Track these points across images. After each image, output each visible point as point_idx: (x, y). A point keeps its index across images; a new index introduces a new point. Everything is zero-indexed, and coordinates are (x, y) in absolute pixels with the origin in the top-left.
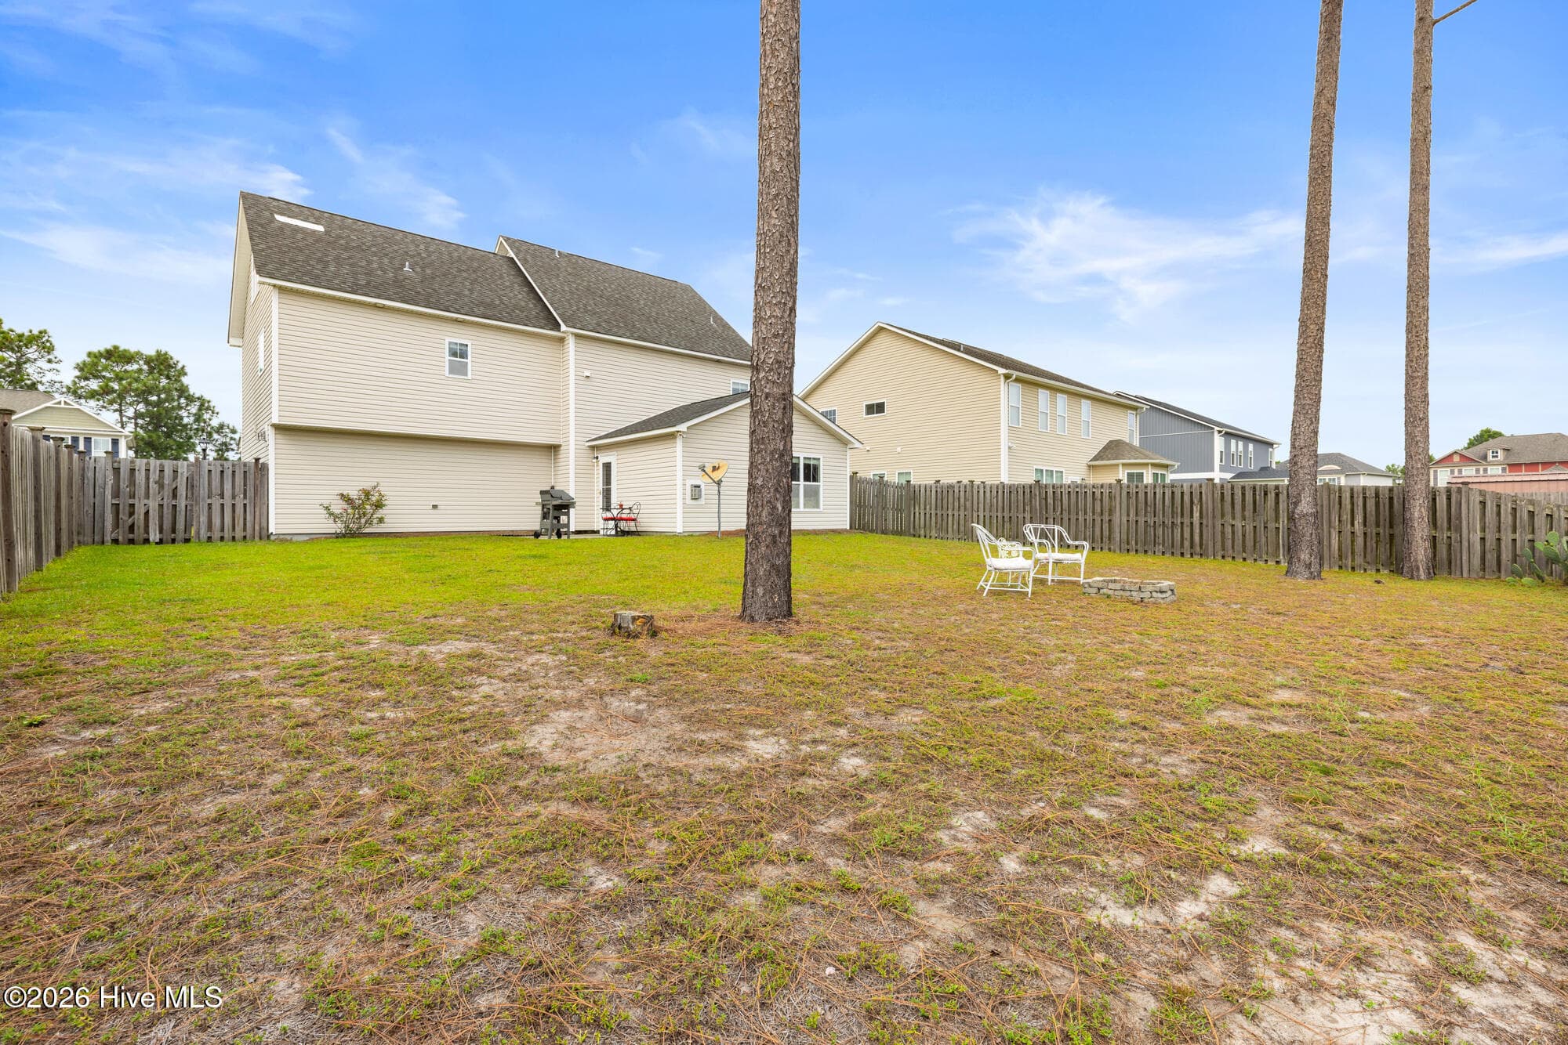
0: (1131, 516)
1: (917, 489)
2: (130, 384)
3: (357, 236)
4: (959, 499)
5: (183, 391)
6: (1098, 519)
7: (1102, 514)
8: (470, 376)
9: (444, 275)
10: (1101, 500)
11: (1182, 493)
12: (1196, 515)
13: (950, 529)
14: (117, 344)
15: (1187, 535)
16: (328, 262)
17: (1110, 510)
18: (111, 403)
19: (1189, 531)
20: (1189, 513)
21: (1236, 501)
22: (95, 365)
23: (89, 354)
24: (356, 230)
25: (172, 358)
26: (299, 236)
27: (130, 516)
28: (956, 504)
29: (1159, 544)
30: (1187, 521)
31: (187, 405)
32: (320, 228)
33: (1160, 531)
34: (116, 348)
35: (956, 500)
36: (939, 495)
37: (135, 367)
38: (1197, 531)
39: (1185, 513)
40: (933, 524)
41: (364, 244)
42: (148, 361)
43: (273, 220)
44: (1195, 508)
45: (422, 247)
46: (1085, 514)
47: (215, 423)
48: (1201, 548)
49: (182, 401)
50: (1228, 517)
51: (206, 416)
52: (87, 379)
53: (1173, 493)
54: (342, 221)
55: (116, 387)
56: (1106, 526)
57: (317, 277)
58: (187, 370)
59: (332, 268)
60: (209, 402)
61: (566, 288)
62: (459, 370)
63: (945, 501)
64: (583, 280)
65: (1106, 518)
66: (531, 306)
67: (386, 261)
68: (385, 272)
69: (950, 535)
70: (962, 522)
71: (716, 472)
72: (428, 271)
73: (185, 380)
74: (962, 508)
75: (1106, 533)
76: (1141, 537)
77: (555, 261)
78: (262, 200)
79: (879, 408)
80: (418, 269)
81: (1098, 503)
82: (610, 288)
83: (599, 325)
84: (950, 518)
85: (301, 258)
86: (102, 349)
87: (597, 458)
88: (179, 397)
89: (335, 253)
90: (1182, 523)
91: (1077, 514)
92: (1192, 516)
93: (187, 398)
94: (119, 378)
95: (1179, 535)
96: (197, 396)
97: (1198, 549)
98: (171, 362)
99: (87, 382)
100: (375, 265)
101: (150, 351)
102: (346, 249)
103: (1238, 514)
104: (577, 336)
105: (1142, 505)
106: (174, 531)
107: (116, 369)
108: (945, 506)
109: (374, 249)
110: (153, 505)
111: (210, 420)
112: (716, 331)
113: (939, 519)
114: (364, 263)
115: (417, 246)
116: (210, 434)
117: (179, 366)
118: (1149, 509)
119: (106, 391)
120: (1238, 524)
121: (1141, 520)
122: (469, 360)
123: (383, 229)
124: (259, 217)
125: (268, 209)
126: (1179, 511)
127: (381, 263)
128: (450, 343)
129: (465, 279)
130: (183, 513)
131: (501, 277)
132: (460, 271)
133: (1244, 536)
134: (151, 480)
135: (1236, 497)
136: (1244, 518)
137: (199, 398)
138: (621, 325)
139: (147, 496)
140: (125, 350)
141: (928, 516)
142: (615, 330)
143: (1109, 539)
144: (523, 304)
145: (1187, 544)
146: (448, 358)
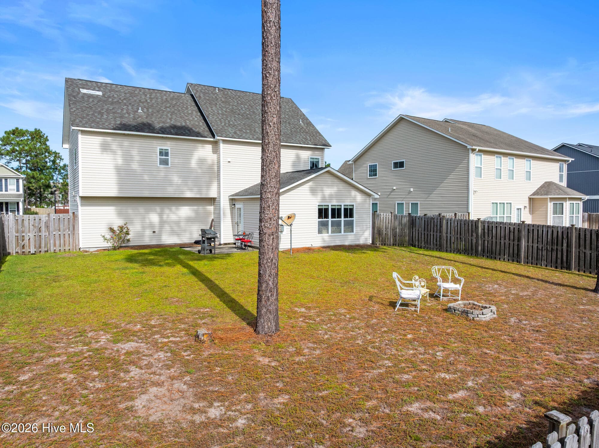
0: (530, 243)
1: (414, 218)
2: (23, 147)
3: (117, 95)
4: (437, 226)
5: (47, 150)
6: (512, 243)
7: (514, 241)
8: (170, 165)
9: (158, 112)
10: (514, 232)
11: (558, 232)
12: (565, 245)
13: (432, 243)
14: (17, 126)
15: (559, 256)
16: (103, 113)
17: (518, 238)
18: (16, 157)
19: (561, 254)
20: (561, 244)
21: (587, 239)
22: (8, 138)
23: (6, 132)
24: (117, 91)
25: (42, 132)
26: (91, 100)
27: (23, 241)
28: (435, 229)
29: (544, 260)
30: (559, 248)
31: (49, 156)
32: (100, 93)
33: (544, 253)
34: (17, 129)
35: (435, 226)
36: (426, 223)
37: (26, 138)
38: (565, 254)
39: (559, 243)
40: (423, 239)
41: (120, 99)
42: (31, 134)
43: (79, 92)
44: (564, 240)
45: (148, 96)
46: (505, 239)
47: (62, 164)
48: (567, 264)
49: (47, 154)
50: (582, 248)
51: (58, 161)
52: (5, 145)
53: (553, 231)
54: (111, 87)
55: (18, 149)
56: (516, 248)
57: (98, 123)
58: (48, 138)
59: (105, 116)
60: (59, 154)
61: (220, 112)
62: (165, 162)
63: (429, 226)
64: (230, 105)
65: (516, 243)
66: (201, 124)
67: (130, 107)
68: (129, 114)
69: (432, 246)
70: (438, 239)
71: (289, 220)
72: (150, 110)
73: (48, 143)
74: (439, 231)
75: (516, 252)
76: (535, 255)
77: (216, 95)
78: (75, 81)
79: (401, 165)
80: (145, 110)
81: (512, 234)
82: (245, 107)
83: (235, 133)
84: (432, 236)
85: (91, 113)
86: (11, 130)
87: (235, 205)
88: (45, 152)
89: (106, 107)
90: (557, 249)
91: (501, 239)
92: (562, 246)
93: (49, 153)
94: (18, 144)
95: (555, 256)
96: (53, 151)
97: (565, 264)
98: (42, 134)
99: (5, 147)
100: (125, 111)
101: (32, 129)
102: (112, 103)
103: (588, 247)
104: (223, 141)
105: (535, 237)
106: (40, 247)
107: (17, 139)
108: (429, 230)
109: (125, 101)
110: (31, 235)
111: (60, 163)
112: (303, 128)
113: (426, 236)
114: (119, 111)
115: (146, 95)
116: (59, 171)
117: (45, 136)
118: (539, 239)
119: (13, 151)
120: (588, 252)
121: (535, 246)
122: (169, 157)
123: (130, 88)
124: (73, 92)
125: (77, 86)
126: (556, 242)
127: (128, 110)
128: (160, 149)
129: (168, 112)
130: (44, 239)
131: (187, 108)
132: (166, 107)
133: (591, 259)
134: (31, 224)
135: (587, 236)
136: (591, 249)
137: (54, 153)
138: (248, 131)
139: (29, 232)
140: (21, 130)
141: (420, 234)
142: (244, 135)
143: (518, 255)
144: (197, 123)
145: (559, 261)
146: (159, 157)
